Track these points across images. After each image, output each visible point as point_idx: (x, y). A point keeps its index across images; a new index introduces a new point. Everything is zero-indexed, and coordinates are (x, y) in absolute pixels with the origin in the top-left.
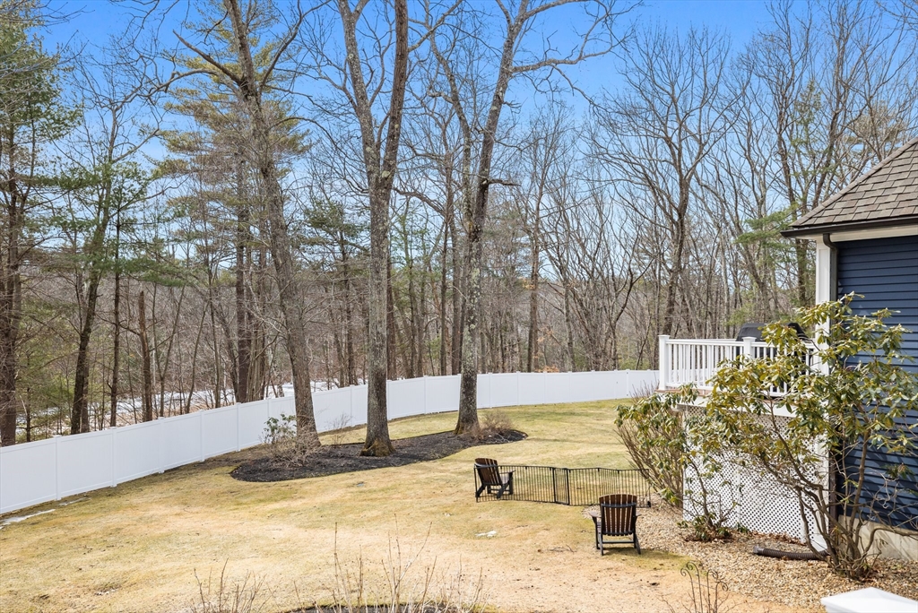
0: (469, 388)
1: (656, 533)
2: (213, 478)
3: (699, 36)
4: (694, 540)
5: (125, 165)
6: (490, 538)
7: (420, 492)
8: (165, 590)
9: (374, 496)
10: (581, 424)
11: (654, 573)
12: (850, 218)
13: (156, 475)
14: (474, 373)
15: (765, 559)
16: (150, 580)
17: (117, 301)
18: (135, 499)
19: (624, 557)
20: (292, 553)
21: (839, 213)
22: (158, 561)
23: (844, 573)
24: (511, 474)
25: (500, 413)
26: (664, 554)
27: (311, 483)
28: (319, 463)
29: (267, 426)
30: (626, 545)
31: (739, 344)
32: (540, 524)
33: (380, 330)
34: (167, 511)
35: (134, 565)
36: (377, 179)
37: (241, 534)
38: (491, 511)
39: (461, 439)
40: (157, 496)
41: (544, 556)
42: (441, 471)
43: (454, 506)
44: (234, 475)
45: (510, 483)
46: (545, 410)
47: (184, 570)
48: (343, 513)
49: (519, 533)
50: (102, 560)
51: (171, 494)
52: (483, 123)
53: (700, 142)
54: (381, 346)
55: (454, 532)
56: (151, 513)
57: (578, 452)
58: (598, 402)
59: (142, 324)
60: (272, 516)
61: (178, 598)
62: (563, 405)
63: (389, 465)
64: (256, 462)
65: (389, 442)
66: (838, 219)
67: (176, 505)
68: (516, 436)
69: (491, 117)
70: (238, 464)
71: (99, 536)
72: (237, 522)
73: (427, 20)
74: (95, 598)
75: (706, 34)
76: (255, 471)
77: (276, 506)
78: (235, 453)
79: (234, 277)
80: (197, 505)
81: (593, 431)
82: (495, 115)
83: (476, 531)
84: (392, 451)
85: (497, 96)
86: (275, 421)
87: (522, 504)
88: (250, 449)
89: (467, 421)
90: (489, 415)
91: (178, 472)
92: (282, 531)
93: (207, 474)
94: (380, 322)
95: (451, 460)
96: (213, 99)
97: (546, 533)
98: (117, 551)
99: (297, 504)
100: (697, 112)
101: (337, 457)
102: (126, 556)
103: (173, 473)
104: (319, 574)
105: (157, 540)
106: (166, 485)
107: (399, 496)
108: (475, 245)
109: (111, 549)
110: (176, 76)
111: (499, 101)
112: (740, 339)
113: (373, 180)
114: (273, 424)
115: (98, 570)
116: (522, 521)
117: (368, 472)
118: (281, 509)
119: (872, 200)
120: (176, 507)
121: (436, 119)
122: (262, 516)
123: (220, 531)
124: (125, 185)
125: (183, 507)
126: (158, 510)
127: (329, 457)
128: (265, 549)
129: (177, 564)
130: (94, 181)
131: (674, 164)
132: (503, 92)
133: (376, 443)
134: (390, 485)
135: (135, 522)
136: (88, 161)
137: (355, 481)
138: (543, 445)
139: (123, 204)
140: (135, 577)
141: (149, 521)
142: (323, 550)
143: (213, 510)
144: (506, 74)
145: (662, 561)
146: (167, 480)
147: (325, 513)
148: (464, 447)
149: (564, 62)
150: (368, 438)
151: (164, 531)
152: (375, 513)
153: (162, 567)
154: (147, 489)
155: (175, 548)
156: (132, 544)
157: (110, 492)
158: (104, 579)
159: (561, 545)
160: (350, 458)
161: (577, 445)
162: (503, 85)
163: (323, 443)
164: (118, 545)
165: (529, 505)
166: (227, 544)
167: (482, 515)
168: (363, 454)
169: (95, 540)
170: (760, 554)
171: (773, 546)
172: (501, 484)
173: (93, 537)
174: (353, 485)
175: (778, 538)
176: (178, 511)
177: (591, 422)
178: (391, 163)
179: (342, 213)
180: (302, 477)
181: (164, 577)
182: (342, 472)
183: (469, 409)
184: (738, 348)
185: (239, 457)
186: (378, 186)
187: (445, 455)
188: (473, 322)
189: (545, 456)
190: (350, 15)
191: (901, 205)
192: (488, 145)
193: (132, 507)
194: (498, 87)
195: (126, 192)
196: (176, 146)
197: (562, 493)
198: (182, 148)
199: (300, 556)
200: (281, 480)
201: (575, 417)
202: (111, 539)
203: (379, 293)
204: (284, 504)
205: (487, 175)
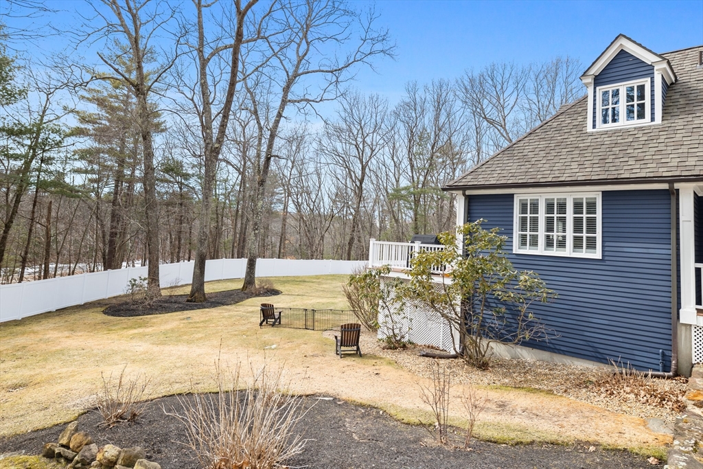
0: (251, 265)
1: (366, 345)
2: (91, 314)
3: (375, 99)
4: (387, 349)
5: (52, 125)
6: (273, 349)
7: (226, 323)
8: (63, 386)
9: (198, 325)
10: (310, 287)
11: (374, 368)
12: (476, 183)
13: (50, 312)
14: (255, 258)
15: (427, 359)
16: (50, 380)
17: (34, 205)
18: (35, 327)
19: (353, 359)
20: (151, 360)
21: (470, 181)
22: (56, 367)
23: (473, 365)
24: (280, 313)
25: (267, 280)
26: (374, 357)
27: (157, 317)
28: (161, 306)
29: (129, 283)
30: (352, 352)
31: (412, 244)
32: (300, 341)
33: (205, 230)
34: (60, 335)
35: (38, 371)
36: (212, 147)
37: (114, 349)
38: (269, 333)
39: (245, 294)
40: (52, 326)
41: (308, 359)
42: (236, 311)
43: (247, 331)
44: (105, 312)
45: (279, 318)
46: (290, 279)
47: (76, 373)
48: (180, 336)
49: (290, 346)
50: (13, 367)
51: (62, 324)
52: (271, 125)
53: (372, 149)
54: (205, 240)
55: (251, 346)
56: (48, 336)
57: (312, 302)
58: (316, 276)
59: (48, 220)
60: (134, 338)
61: (74, 392)
62: (299, 277)
63: (205, 308)
64: (120, 305)
65: (204, 294)
66: (469, 184)
67: (65, 331)
68: (276, 293)
69: (275, 123)
70: (107, 306)
71: (9, 352)
72: (110, 342)
73: (243, 71)
74: (8, 394)
75: (378, 98)
76: (119, 310)
77: (135, 331)
78: (104, 299)
79: (112, 197)
80: (80, 331)
81: (317, 291)
82: (277, 122)
83: (264, 346)
84: (205, 299)
85: (279, 112)
86: (135, 280)
87: (287, 330)
88: (114, 297)
89: (249, 283)
90: (261, 281)
91: (65, 311)
92: (142, 347)
93: (86, 312)
94: (206, 226)
95: (241, 305)
96: (111, 96)
97: (306, 346)
98: (24, 361)
99: (149, 330)
100: (371, 135)
101: (172, 302)
102: (31, 364)
103: (61, 312)
104: (171, 373)
105: (54, 353)
106: (57, 319)
107: (214, 325)
108: (261, 188)
109: (20, 360)
110: (94, 78)
111: (280, 115)
112: (413, 242)
113: (209, 148)
114: (133, 282)
115: (10, 375)
116: (290, 339)
117: (192, 311)
118: (140, 333)
119: (486, 176)
120: (66, 332)
121: (240, 123)
122: (126, 337)
123: (98, 347)
124: (50, 137)
125: (71, 332)
126: (53, 335)
127: (167, 302)
128: (133, 358)
129: (70, 369)
130: (30, 131)
131: (359, 158)
132: (282, 111)
133: (196, 295)
134: (207, 319)
135: (36, 342)
136: (26, 121)
137: (184, 316)
138: (292, 297)
139: (47, 148)
140: (39, 379)
141: (47, 341)
142: (171, 358)
143: (92, 334)
144: (284, 102)
145: (375, 361)
146: (58, 315)
147: (168, 336)
148: (248, 298)
149: (313, 101)
150: (192, 291)
151: (59, 347)
152: (200, 335)
153: (59, 371)
154: (44, 321)
155: (68, 358)
156: (35, 356)
157: (16, 323)
158: (15, 381)
159: (316, 353)
160: (180, 303)
161: (310, 298)
162: (282, 106)
163: (163, 294)
164: (25, 357)
165: (292, 330)
166: (105, 355)
167: (266, 336)
168: (188, 301)
169: (7, 354)
170: (423, 356)
171: (429, 351)
172: (274, 318)
173: (5, 352)
174: (184, 319)
175: (429, 347)
176: (68, 335)
177: (315, 286)
178: (221, 140)
179: (182, 166)
180: (150, 314)
181: (61, 378)
182: (175, 311)
183: (251, 277)
184: (412, 247)
185: (107, 302)
186: (212, 151)
187: (237, 302)
188: (257, 229)
189: (295, 303)
190: (204, 60)
191: (501, 179)
192: (272, 136)
193: (34, 332)
194: (280, 108)
195: (50, 141)
196: (83, 120)
197: (310, 323)
198: (88, 122)
199: (156, 362)
200: (137, 315)
201: (306, 284)
202: (18, 354)
203: (207, 210)
204: (141, 330)
205: (271, 152)
